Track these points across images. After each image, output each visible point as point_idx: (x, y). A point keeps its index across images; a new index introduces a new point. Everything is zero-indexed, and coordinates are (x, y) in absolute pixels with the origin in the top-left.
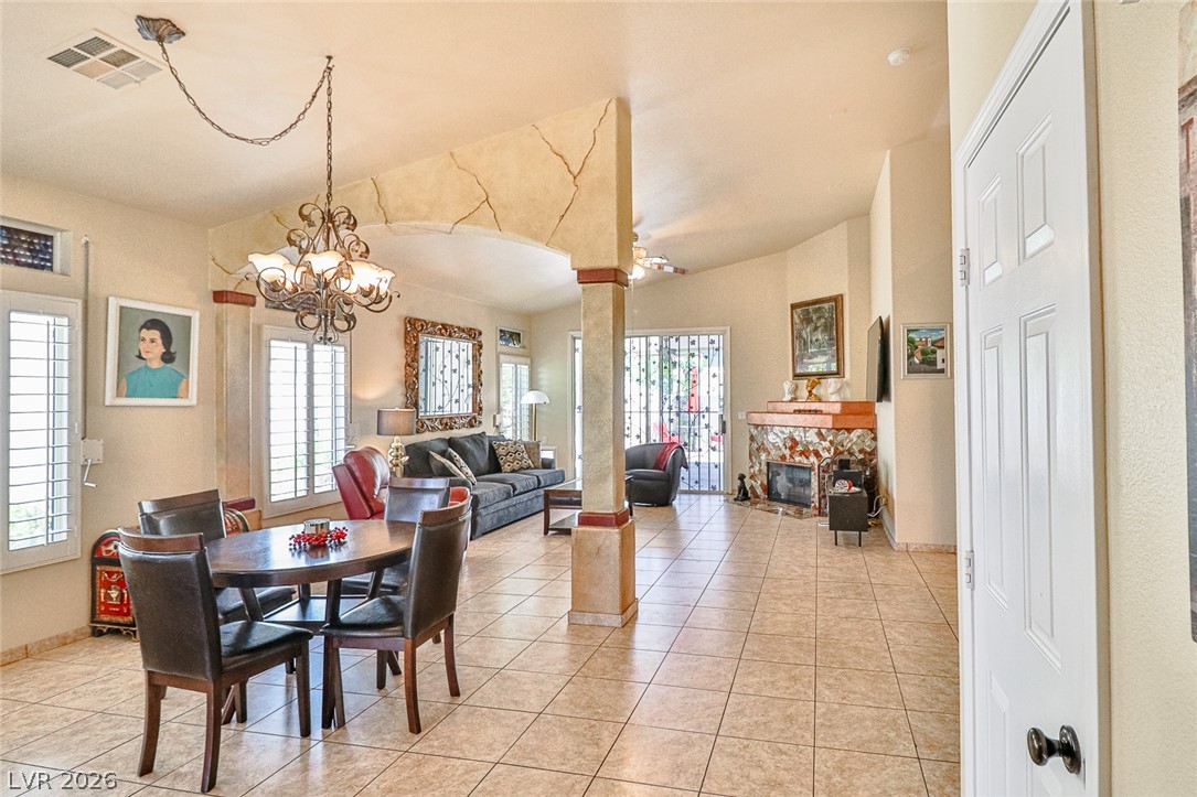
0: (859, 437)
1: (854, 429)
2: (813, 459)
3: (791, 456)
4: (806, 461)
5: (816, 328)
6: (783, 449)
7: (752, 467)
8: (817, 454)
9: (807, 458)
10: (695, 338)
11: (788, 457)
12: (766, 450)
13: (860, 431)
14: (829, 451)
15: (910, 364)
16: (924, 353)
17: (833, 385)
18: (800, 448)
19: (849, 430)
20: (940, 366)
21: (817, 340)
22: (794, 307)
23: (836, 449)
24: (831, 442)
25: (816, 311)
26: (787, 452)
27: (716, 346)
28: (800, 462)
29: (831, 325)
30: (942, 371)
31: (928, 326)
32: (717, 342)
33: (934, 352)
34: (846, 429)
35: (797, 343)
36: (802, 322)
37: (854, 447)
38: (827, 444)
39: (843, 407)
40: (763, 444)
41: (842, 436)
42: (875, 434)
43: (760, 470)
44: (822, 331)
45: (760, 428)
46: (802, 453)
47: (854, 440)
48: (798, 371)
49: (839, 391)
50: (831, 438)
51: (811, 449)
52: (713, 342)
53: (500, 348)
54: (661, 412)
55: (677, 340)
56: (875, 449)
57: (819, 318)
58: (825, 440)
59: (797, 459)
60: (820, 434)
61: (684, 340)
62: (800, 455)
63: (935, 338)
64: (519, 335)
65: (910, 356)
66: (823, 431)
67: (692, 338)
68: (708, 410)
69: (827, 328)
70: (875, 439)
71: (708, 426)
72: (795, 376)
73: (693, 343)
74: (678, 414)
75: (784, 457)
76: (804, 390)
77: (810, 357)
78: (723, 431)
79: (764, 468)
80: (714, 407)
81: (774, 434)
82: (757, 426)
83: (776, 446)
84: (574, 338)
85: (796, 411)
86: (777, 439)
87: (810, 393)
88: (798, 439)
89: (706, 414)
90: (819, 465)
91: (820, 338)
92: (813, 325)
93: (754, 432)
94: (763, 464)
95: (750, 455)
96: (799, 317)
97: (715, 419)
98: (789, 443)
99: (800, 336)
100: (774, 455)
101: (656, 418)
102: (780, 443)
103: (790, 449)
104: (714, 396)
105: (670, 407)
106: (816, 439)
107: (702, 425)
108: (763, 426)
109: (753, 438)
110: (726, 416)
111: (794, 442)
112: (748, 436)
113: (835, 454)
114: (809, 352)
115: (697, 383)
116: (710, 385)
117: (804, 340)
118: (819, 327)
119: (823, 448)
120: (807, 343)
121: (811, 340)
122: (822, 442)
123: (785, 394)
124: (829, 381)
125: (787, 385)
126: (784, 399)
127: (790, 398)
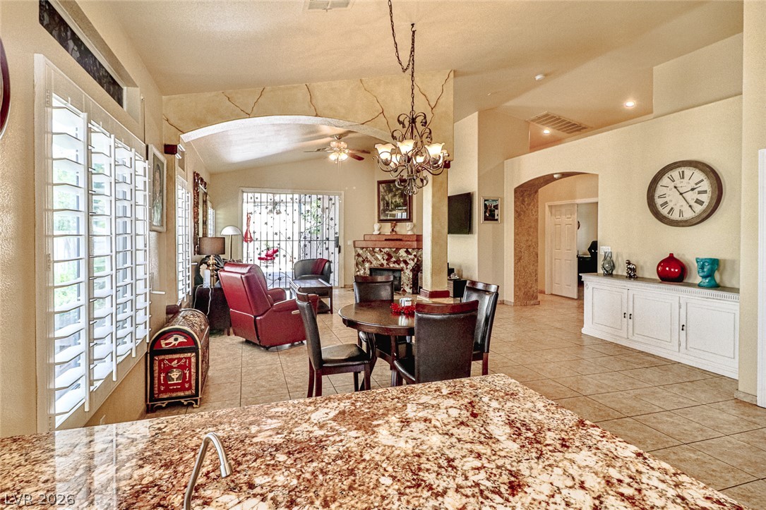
2: (402, 265)
3: (387, 264)
4: (397, 266)
5: (395, 195)
6: (382, 260)
7: (358, 271)
8: (405, 262)
9: (399, 264)
10: (321, 196)
11: (385, 264)
12: (368, 261)
14: (413, 260)
15: (485, 216)
16: (491, 211)
17: (410, 226)
18: (394, 259)
20: (496, 218)
21: (395, 202)
22: (380, 183)
23: (418, 259)
24: (415, 256)
26: (385, 262)
27: (333, 202)
28: (394, 267)
30: (497, 220)
31: (493, 199)
32: (333, 199)
33: (494, 211)
35: (382, 203)
36: (385, 191)
38: (412, 257)
39: (416, 237)
40: (367, 258)
43: (365, 273)
44: (399, 197)
45: (365, 249)
46: (394, 262)
48: (382, 218)
49: (412, 230)
50: (415, 253)
51: (401, 259)
52: (331, 199)
54: (300, 241)
55: (310, 197)
57: (397, 190)
58: (411, 254)
59: (392, 265)
60: (407, 252)
61: (314, 197)
62: (394, 263)
63: (495, 204)
65: (485, 212)
66: (410, 250)
67: (319, 196)
68: (328, 239)
69: (403, 195)
71: (327, 249)
72: (380, 221)
73: (320, 199)
74: (310, 242)
75: (382, 265)
76: (387, 228)
77: (391, 211)
78: (339, 252)
79: (368, 272)
80: (332, 238)
81: (375, 252)
82: (362, 248)
83: (377, 259)
84: (243, 192)
85: (386, 240)
86: (377, 255)
87: (393, 230)
88: (392, 255)
89: (327, 242)
90: (407, 268)
91: (397, 200)
92: (393, 193)
93: (360, 252)
94: (367, 269)
95: (357, 264)
96: (384, 188)
97: (332, 245)
98: (386, 257)
99: (384, 199)
100: (375, 264)
101: (296, 244)
102: (380, 257)
103: (387, 260)
104: (332, 232)
105: (305, 238)
106: (405, 254)
107: (324, 248)
108: (367, 248)
109: (359, 255)
110: (341, 243)
111: (390, 256)
112: (354, 254)
113: (417, 261)
114: (390, 207)
115: (322, 223)
116: (329, 225)
117: (387, 202)
118: (397, 195)
119: (410, 259)
120: (389, 203)
121: (391, 201)
122: (409, 256)
123: (374, 231)
124: (407, 224)
125: (377, 226)
126: (374, 233)
127: (378, 232)
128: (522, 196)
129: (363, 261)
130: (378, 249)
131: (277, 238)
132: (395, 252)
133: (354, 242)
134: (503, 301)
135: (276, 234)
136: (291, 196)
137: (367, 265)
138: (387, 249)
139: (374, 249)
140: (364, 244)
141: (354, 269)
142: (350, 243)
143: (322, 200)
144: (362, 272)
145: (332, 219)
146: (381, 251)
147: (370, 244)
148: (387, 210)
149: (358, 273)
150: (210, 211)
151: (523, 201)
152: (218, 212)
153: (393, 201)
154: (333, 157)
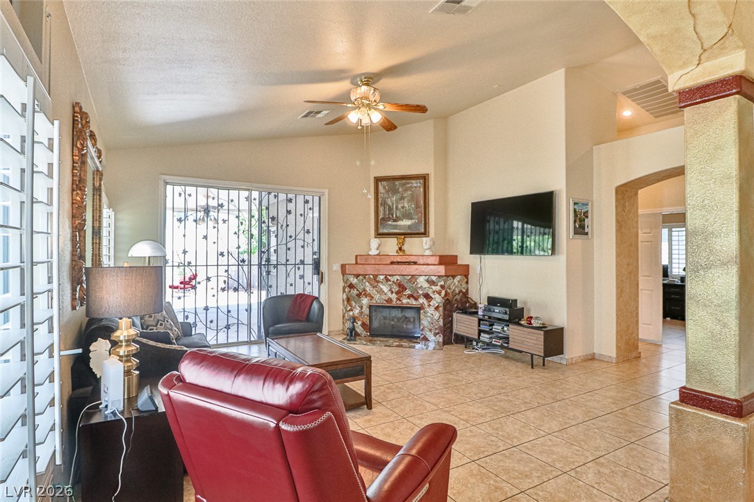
0: (459, 281)
1: (456, 276)
2: (422, 300)
3: (398, 299)
4: (414, 302)
5: (402, 198)
6: (389, 294)
7: (351, 310)
8: (427, 296)
9: (416, 299)
10: (293, 196)
11: (394, 300)
12: (368, 295)
13: (459, 277)
14: (439, 293)
15: (575, 227)
16: (580, 221)
17: (429, 243)
18: (408, 292)
19: (454, 277)
20: (586, 231)
21: (403, 207)
22: (378, 180)
23: (446, 292)
24: (442, 287)
25: (402, 184)
26: (394, 297)
27: (311, 205)
28: (408, 303)
29: (418, 197)
30: (587, 234)
31: (583, 202)
32: (312, 201)
33: (584, 220)
34: (451, 276)
35: (381, 209)
36: (388, 192)
37: (456, 289)
38: (437, 288)
39: (440, 260)
40: (364, 290)
41: (450, 281)
42: (468, 279)
43: (361, 313)
44: (409, 202)
45: (361, 277)
46: (410, 296)
47: (456, 283)
48: (381, 231)
50: (442, 283)
51: (421, 292)
52: (307, 202)
54: (260, 265)
55: (275, 196)
56: (467, 290)
57: (406, 190)
58: (436, 285)
59: (405, 301)
60: (430, 281)
61: (282, 196)
62: (409, 298)
63: (585, 210)
65: (575, 222)
67: (290, 196)
68: (302, 262)
70: (467, 283)
71: (302, 277)
72: (379, 235)
73: (290, 201)
74: (276, 266)
75: (390, 300)
76: (391, 246)
77: (395, 221)
78: (321, 281)
79: (366, 311)
80: (309, 260)
81: (378, 282)
82: (357, 276)
83: (381, 292)
84: (167, 183)
85: (392, 263)
86: (382, 286)
87: (400, 249)
88: (406, 285)
89: (301, 266)
90: (430, 305)
91: (406, 205)
92: (399, 195)
93: (354, 281)
94: (364, 307)
95: (348, 300)
96: (384, 188)
97: (309, 270)
98: (396, 288)
99: (384, 203)
100: (378, 299)
101: (255, 270)
102: (385, 289)
103: (397, 293)
104: (309, 251)
105: (268, 260)
106: (426, 285)
107: (298, 276)
108: (364, 276)
109: (351, 286)
110: (324, 268)
111: (402, 288)
112: (342, 284)
113: (446, 295)
114: (394, 216)
115: (294, 237)
116: (304, 241)
117: (389, 207)
118: (405, 197)
119: (434, 292)
120: (393, 209)
121: (397, 207)
122: (432, 287)
123: (370, 250)
124: (424, 239)
125: (375, 243)
126: (370, 253)
127: (378, 252)
128: (623, 199)
129: (359, 295)
130: (382, 277)
131: (223, 260)
132: (410, 281)
133: (343, 267)
134: (594, 354)
135: (222, 254)
136: (246, 194)
137: (365, 301)
138: (398, 277)
139: (375, 276)
140: (360, 270)
141: (342, 307)
142: (337, 267)
143: (293, 201)
144: (357, 311)
145: (308, 232)
146: (388, 280)
147: (370, 270)
148: (389, 219)
149: (351, 313)
150: (106, 212)
151: (624, 206)
152: (119, 216)
153: (400, 206)
154: (353, 117)
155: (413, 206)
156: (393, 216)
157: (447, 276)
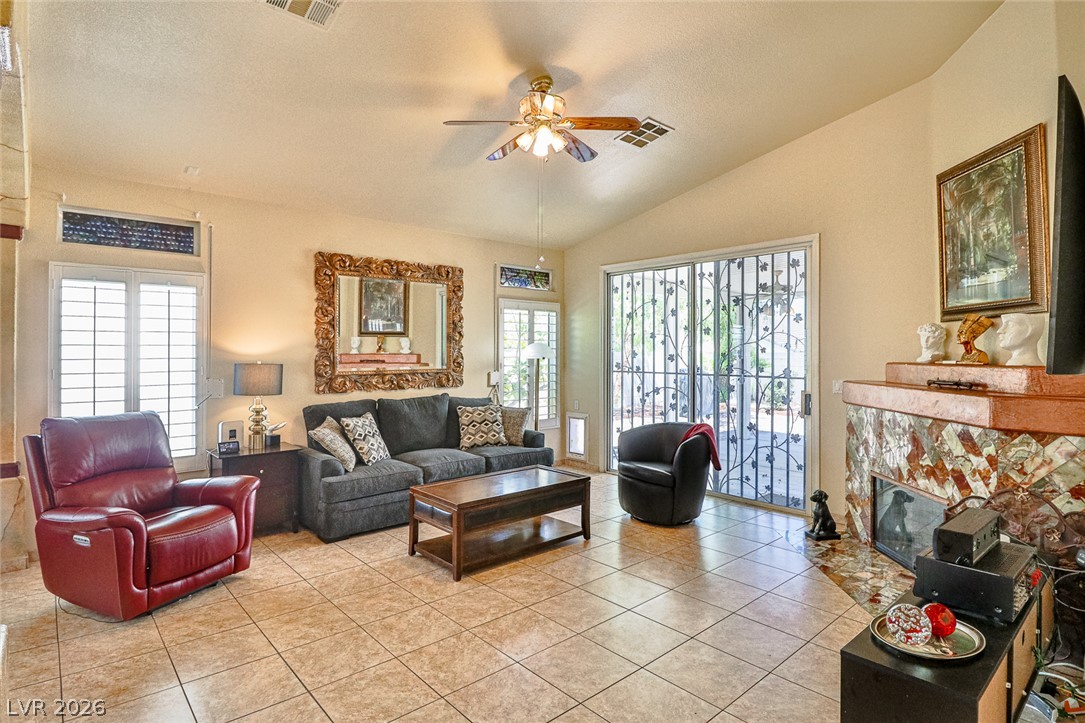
0: (1072, 456)
1: (1056, 436)
2: (952, 489)
3: (911, 475)
4: (936, 489)
5: (986, 211)
6: (898, 457)
7: (850, 478)
8: (960, 481)
10: (766, 259)
11: (906, 475)
13: (1076, 440)
14: (985, 478)
18: (926, 461)
19: (1043, 437)
21: (988, 236)
22: (944, 178)
23: (1004, 479)
24: (992, 460)
25: (986, 174)
26: (905, 466)
28: (926, 491)
29: (1017, 199)
34: (1033, 434)
35: (949, 250)
36: (957, 204)
37: (1057, 479)
38: (980, 463)
39: (1031, 378)
40: (865, 441)
41: (1018, 449)
43: (861, 490)
44: (998, 217)
46: (930, 473)
48: (952, 303)
50: (990, 450)
51: (949, 467)
52: (795, 263)
53: (500, 291)
55: (740, 265)
57: (991, 189)
58: (979, 454)
59: (922, 483)
60: (967, 438)
62: (928, 475)
64: (547, 275)
66: (975, 432)
67: (763, 259)
71: (785, 401)
73: (763, 267)
74: (741, 379)
75: (898, 474)
77: (974, 274)
79: (867, 487)
80: (798, 370)
81: (883, 425)
82: (858, 407)
83: (887, 449)
84: (609, 274)
85: (930, 384)
86: (888, 437)
88: (923, 442)
91: (994, 229)
92: (979, 207)
93: (853, 417)
94: (866, 478)
96: (954, 195)
98: (908, 447)
100: (883, 466)
102: (892, 444)
103: (910, 459)
106: (958, 449)
108: (865, 408)
109: (850, 428)
111: (917, 447)
112: (845, 422)
113: (999, 488)
114: (972, 263)
115: (770, 331)
116: (789, 335)
117: (962, 241)
118: (991, 208)
119: (974, 472)
120: (968, 246)
121: (975, 236)
122: (971, 457)
123: (921, 350)
126: (920, 360)
127: (931, 357)
129: (859, 450)
130: (890, 416)
131: (671, 366)
132: (930, 432)
133: (845, 385)
135: (672, 358)
137: (867, 465)
138: (911, 420)
139: (878, 412)
141: (845, 471)
142: (839, 387)
143: (769, 268)
144: (856, 484)
145: (797, 318)
146: (896, 424)
147: (869, 397)
148: (963, 272)
149: (850, 485)
153: (981, 235)
155: (1008, 227)
156: (969, 263)
157: (1010, 433)
